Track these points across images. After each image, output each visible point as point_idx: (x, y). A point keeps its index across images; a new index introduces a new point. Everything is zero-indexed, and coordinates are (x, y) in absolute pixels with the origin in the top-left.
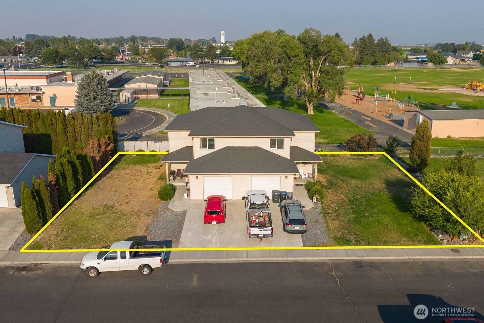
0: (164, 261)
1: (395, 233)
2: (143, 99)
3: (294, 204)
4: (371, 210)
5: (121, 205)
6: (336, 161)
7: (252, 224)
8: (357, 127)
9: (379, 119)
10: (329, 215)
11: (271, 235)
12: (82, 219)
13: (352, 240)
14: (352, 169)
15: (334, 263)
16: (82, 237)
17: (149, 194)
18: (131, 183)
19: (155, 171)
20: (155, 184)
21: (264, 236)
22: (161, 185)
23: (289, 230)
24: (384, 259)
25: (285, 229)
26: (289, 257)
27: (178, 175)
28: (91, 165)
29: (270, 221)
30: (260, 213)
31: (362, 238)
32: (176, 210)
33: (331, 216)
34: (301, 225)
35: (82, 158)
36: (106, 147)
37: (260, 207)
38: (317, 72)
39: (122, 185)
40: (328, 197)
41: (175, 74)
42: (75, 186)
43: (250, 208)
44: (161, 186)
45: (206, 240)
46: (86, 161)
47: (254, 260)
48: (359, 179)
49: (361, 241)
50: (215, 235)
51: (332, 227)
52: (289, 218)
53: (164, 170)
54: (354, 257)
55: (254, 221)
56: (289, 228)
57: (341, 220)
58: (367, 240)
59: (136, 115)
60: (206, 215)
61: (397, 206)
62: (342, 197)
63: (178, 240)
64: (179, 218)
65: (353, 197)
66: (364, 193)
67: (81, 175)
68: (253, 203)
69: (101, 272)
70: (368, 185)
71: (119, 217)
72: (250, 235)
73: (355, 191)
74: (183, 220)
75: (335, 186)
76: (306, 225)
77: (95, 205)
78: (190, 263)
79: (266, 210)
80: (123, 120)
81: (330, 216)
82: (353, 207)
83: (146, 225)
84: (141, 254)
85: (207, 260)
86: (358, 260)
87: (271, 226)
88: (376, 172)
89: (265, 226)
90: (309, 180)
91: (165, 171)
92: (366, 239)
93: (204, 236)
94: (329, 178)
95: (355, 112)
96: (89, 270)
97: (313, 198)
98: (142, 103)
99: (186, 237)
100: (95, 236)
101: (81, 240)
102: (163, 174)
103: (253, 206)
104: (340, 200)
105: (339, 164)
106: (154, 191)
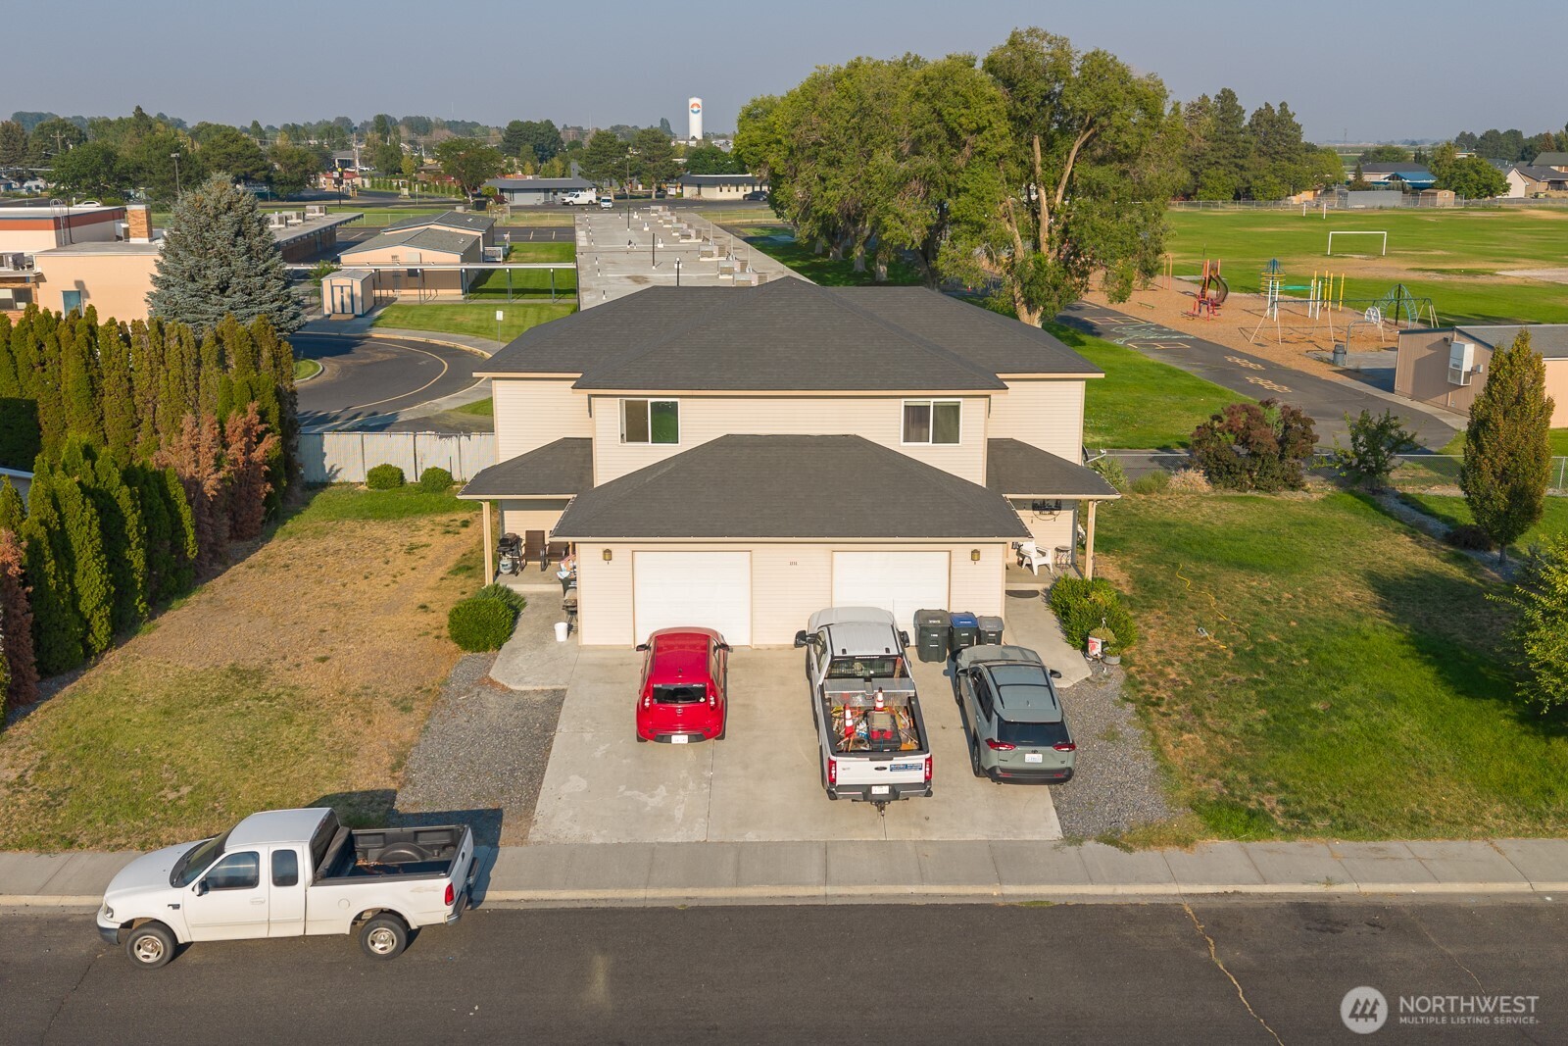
0: (465, 898)
1: (1452, 784)
2: (407, 304)
3: (1012, 664)
4: (1336, 689)
5: (298, 665)
6: (1155, 506)
7: (842, 743)
8: (1218, 392)
9: (1294, 365)
10: (1163, 709)
11: (925, 788)
12: (129, 720)
13: (1272, 810)
14: (1226, 534)
15: (1209, 911)
16: (123, 792)
17: (412, 626)
18: (344, 585)
19: (440, 542)
20: (437, 588)
21: (896, 792)
22: (464, 593)
23: (1002, 770)
24: (1423, 895)
25: (983, 763)
26: (1009, 883)
27: (531, 554)
28: (181, 510)
29: (918, 730)
30: (874, 698)
31: (1314, 805)
32: (523, 688)
33: (1170, 715)
34: (1051, 749)
35: (146, 482)
36: (249, 450)
37: (872, 672)
38: (1056, 190)
39: (305, 594)
40: (1146, 639)
41: (527, 230)
42: (108, 590)
43: (830, 676)
44: (464, 597)
45: (648, 808)
46: (161, 496)
47: (855, 893)
48: (1265, 571)
49: (1310, 815)
50: (684, 787)
51: (1177, 759)
52: (1000, 718)
53: (475, 539)
54: (1294, 882)
55: (850, 732)
56: (997, 758)
57: (1214, 732)
58: (1335, 811)
59: (380, 355)
60: (647, 704)
61: (1439, 673)
62: (1206, 638)
63: (525, 808)
64: (535, 720)
65: (1251, 637)
66: (1293, 624)
67: (138, 545)
68: (841, 654)
69: (188, 945)
70: (1304, 593)
71: (284, 713)
72: (832, 789)
73: (1256, 614)
74: (549, 728)
75: (1171, 596)
76: (1072, 747)
77: (190, 667)
78: (579, 905)
79: (900, 682)
80: (327, 369)
81: (1164, 715)
82: (1256, 676)
83: (393, 746)
84: (367, 866)
85: (652, 893)
86: (1313, 895)
87: (922, 748)
88: (1325, 547)
89: (897, 751)
90: (1060, 573)
91: (481, 542)
92: (1331, 806)
93: (636, 792)
94: (1141, 566)
95: (1198, 342)
96: (136, 934)
97: (1086, 641)
98: (401, 316)
99: (564, 798)
100: (178, 791)
101: (117, 807)
102: (472, 552)
103: (843, 668)
104: (1200, 649)
105: (1169, 517)
106: (435, 615)
